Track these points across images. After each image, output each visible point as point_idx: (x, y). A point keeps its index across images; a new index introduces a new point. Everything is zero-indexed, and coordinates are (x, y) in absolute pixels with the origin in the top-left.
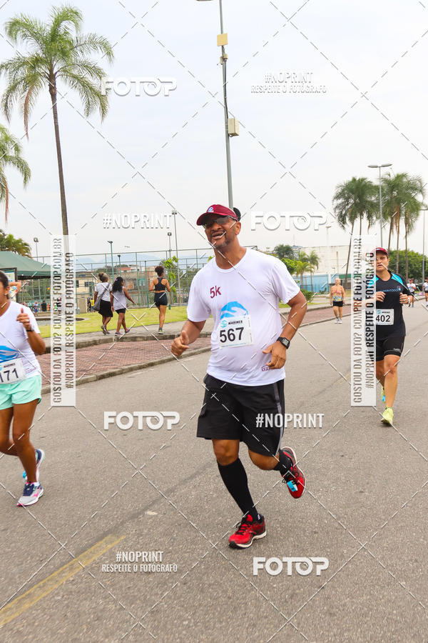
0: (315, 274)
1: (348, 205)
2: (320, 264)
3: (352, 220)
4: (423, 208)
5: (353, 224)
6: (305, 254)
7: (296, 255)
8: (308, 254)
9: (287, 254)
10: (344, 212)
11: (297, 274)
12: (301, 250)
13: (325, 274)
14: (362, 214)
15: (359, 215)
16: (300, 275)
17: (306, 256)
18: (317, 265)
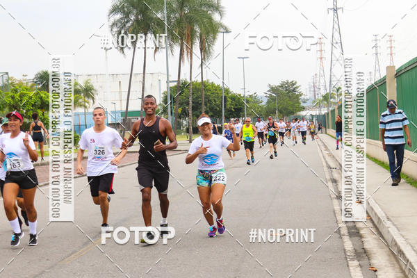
0: (90, 110)
1: (128, 22)
2: (96, 97)
4: (221, 30)
10: (123, 32)
17: (78, 87)
18: (93, 98)
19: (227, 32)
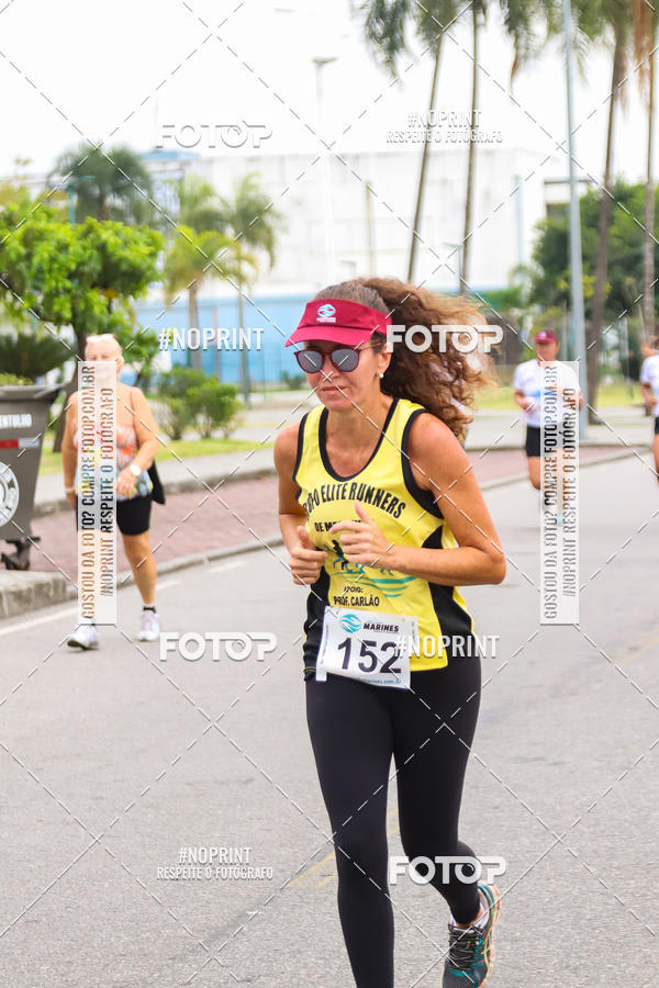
0: (261, 290)
2: (282, 240)
3: (435, 28)
5: (437, 53)
6: (207, 192)
7: (165, 199)
8: (224, 193)
9: (119, 191)
11: (172, 289)
12: (193, 172)
14: (479, 7)
15: (464, 13)
16: (183, 295)
17: (213, 204)
18: (269, 245)
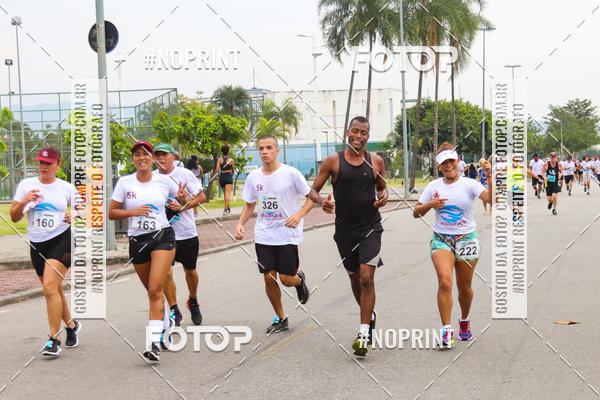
0: (292, 143)
1: (346, 15)
2: (300, 123)
4: (481, 26)
6: (272, 105)
7: (257, 106)
9: (238, 104)
10: (339, 30)
12: (267, 98)
13: (312, 142)
14: (372, 34)
17: (275, 109)
18: (296, 126)
19: (490, 28)
